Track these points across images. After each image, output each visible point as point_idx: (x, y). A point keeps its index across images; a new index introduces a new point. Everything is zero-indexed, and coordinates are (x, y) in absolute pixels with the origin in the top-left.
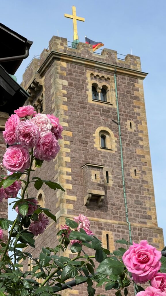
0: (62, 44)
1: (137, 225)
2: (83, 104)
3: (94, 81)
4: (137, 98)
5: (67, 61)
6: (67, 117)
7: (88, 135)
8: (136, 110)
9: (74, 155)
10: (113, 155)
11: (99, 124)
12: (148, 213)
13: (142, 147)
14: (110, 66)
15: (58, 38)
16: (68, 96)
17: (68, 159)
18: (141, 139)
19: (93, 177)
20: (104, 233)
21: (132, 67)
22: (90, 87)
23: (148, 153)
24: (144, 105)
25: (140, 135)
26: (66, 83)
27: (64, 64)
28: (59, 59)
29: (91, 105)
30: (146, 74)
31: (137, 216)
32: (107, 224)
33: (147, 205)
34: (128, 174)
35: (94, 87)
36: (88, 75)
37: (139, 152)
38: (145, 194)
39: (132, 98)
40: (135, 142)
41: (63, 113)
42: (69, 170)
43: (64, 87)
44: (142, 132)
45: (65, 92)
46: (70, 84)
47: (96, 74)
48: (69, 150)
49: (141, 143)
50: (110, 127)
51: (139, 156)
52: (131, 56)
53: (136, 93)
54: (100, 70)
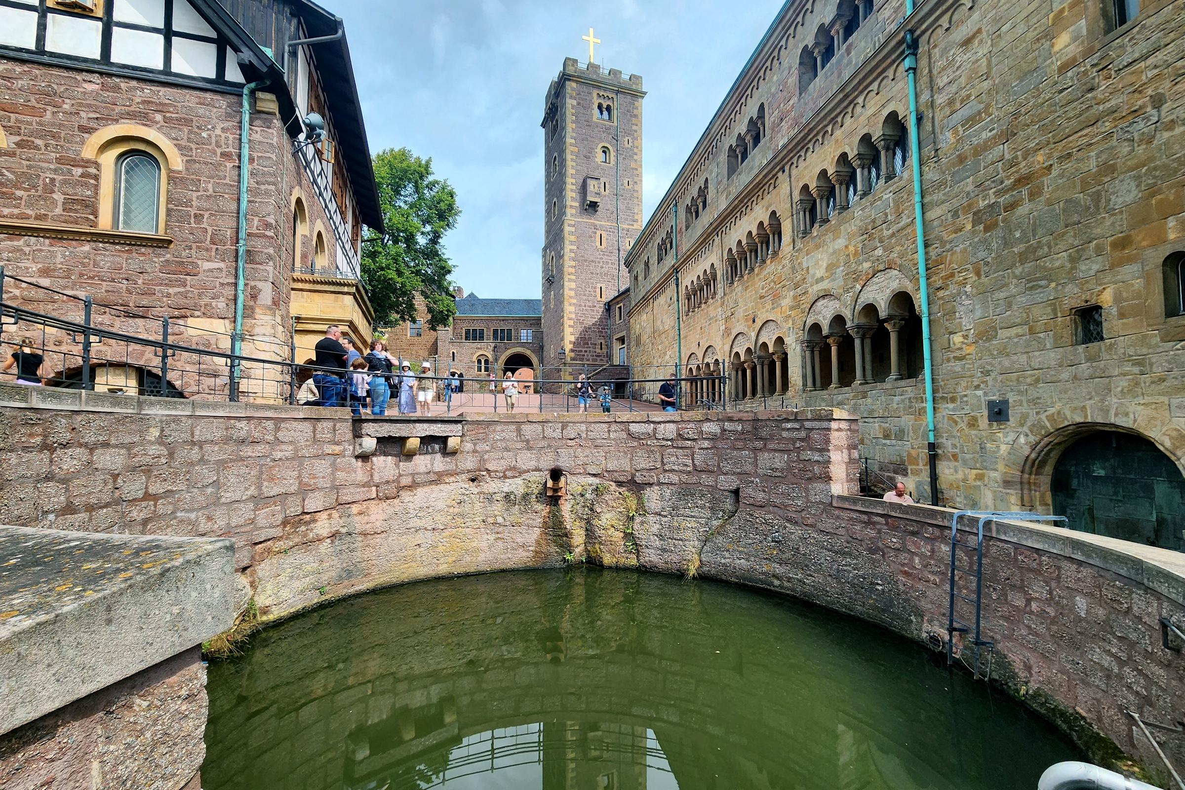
0: (573, 65)
1: (626, 226)
2: (589, 124)
3: (600, 101)
4: (636, 116)
5: (577, 82)
6: (574, 135)
7: (591, 150)
8: (634, 128)
9: (579, 168)
10: (611, 168)
11: (601, 140)
12: (636, 217)
13: (636, 161)
14: (614, 85)
15: (570, 59)
16: (576, 115)
17: (573, 172)
18: (636, 154)
19: (592, 187)
20: (599, 233)
21: (634, 87)
22: (596, 106)
23: (641, 166)
24: (641, 123)
25: (635, 150)
26: (575, 103)
27: (574, 85)
28: (569, 80)
29: (596, 123)
30: (645, 93)
31: (627, 219)
32: (601, 225)
33: (636, 211)
34: (622, 185)
35: (600, 107)
36: (595, 95)
37: (633, 165)
38: (635, 200)
39: (631, 116)
40: (630, 156)
41: (571, 130)
42: (574, 181)
43: (573, 107)
44: (637, 147)
45: (574, 111)
46: (579, 104)
47: (601, 94)
48: (574, 164)
49: (635, 157)
50: (610, 143)
51: (633, 169)
52: (635, 76)
53: (635, 112)
54: (605, 89)
